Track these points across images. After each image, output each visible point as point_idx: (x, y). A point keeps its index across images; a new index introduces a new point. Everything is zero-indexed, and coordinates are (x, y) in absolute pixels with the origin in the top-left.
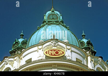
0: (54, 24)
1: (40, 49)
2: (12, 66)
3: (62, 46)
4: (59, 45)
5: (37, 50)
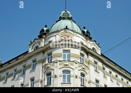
0: (67, 19)
1: (57, 34)
2: (40, 45)
3: (71, 33)
4: (69, 32)
5: (56, 35)
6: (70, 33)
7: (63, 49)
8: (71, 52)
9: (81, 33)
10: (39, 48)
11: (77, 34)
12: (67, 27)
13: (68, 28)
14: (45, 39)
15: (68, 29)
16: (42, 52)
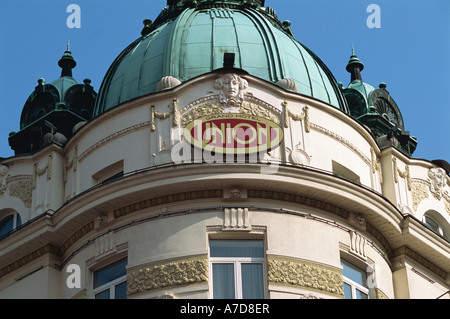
0: (223, 6)
2: (28, 202)
4: (250, 98)
5: (149, 124)
6: (258, 102)
7: (210, 228)
8: (273, 248)
9: (335, 102)
10: (20, 227)
11: (311, 109)
12: (229, 58)
13: (237, 65)
14: (64, 154)
15: (241, 72)
16: (46, 259)
